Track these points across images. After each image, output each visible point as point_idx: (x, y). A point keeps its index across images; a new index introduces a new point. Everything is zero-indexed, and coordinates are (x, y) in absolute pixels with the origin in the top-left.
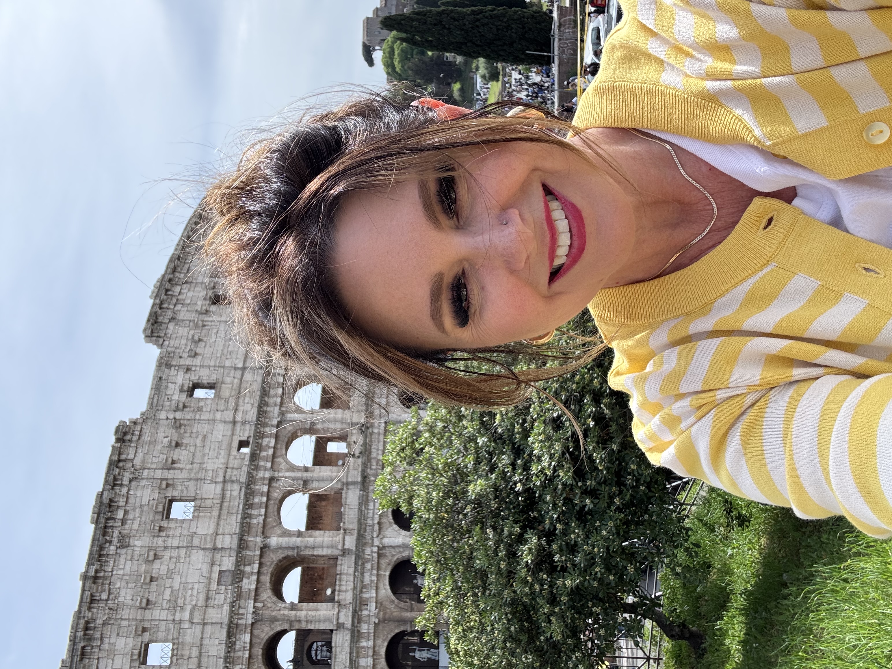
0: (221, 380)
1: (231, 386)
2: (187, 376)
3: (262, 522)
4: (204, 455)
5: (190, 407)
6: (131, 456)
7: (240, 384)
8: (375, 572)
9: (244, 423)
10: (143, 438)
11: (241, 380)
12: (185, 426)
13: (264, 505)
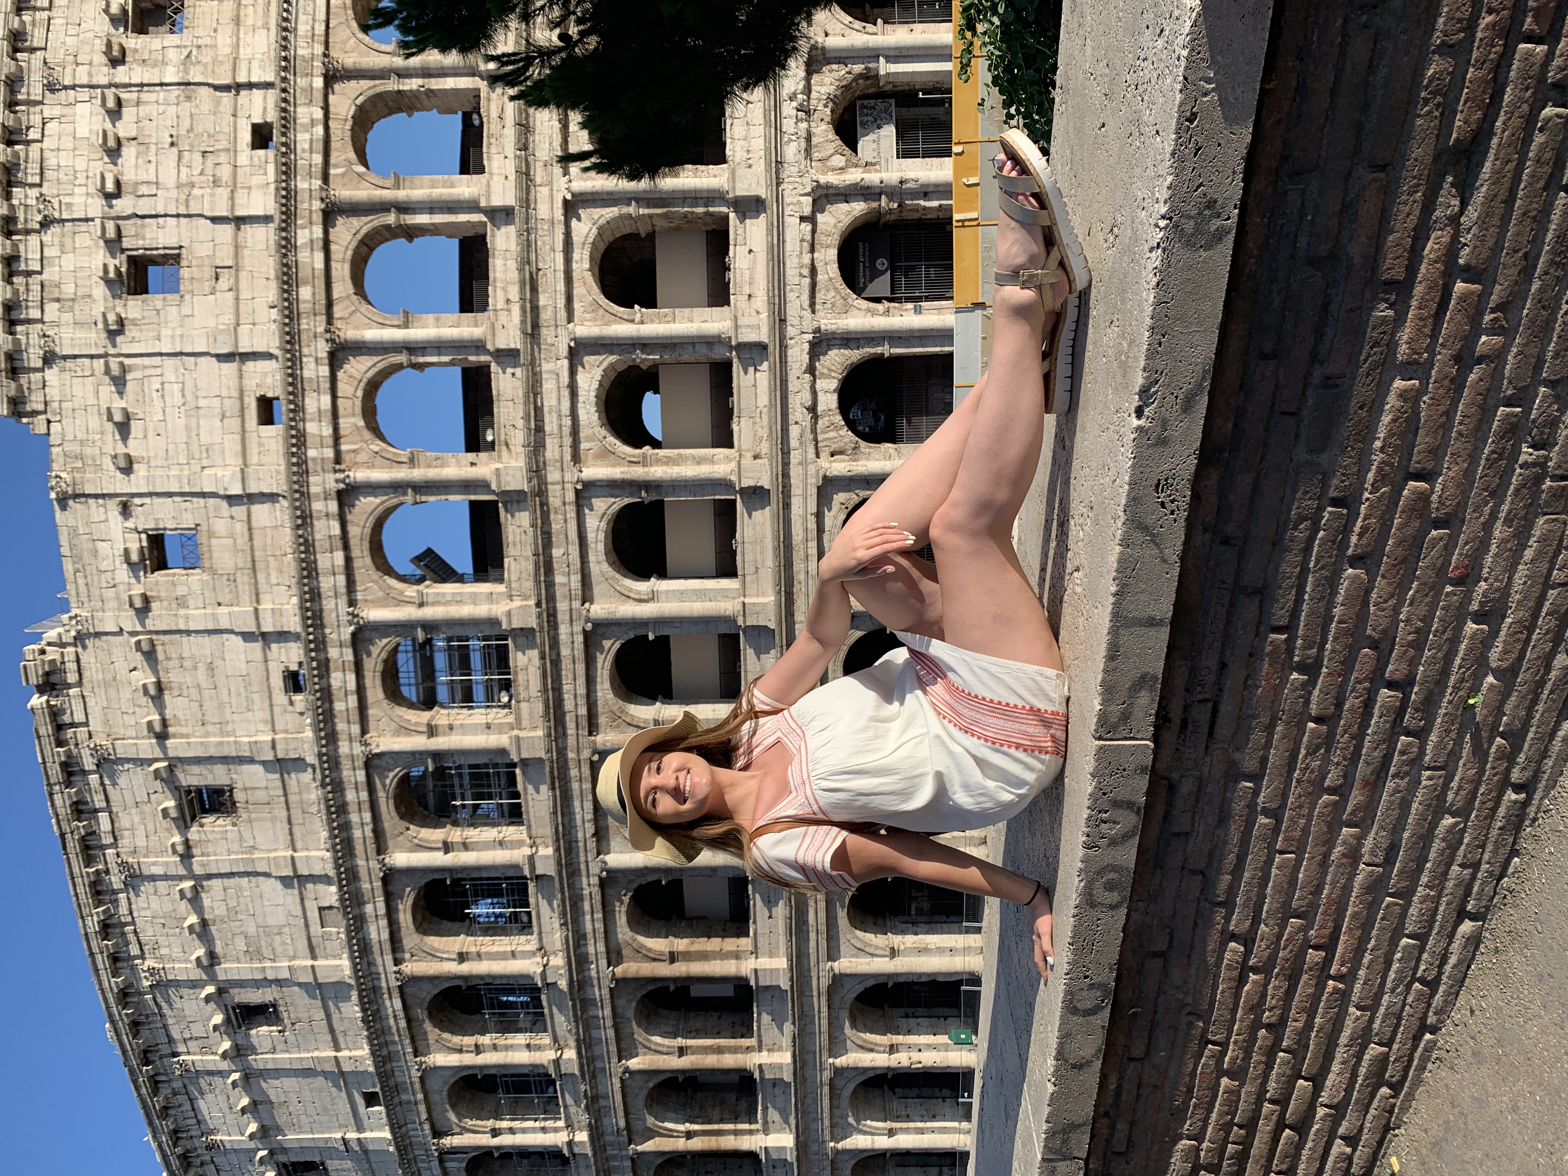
0: (204, 528)
1: (231, 541)
2: (130, 519)
3: (369, 834)
4: (221, 706)
5: (159, 598)
6: (79, 717)
7: (251, 539)
8: (599, 916)
10: (86, 675)
11: (250, 529)
13: (366, 806)
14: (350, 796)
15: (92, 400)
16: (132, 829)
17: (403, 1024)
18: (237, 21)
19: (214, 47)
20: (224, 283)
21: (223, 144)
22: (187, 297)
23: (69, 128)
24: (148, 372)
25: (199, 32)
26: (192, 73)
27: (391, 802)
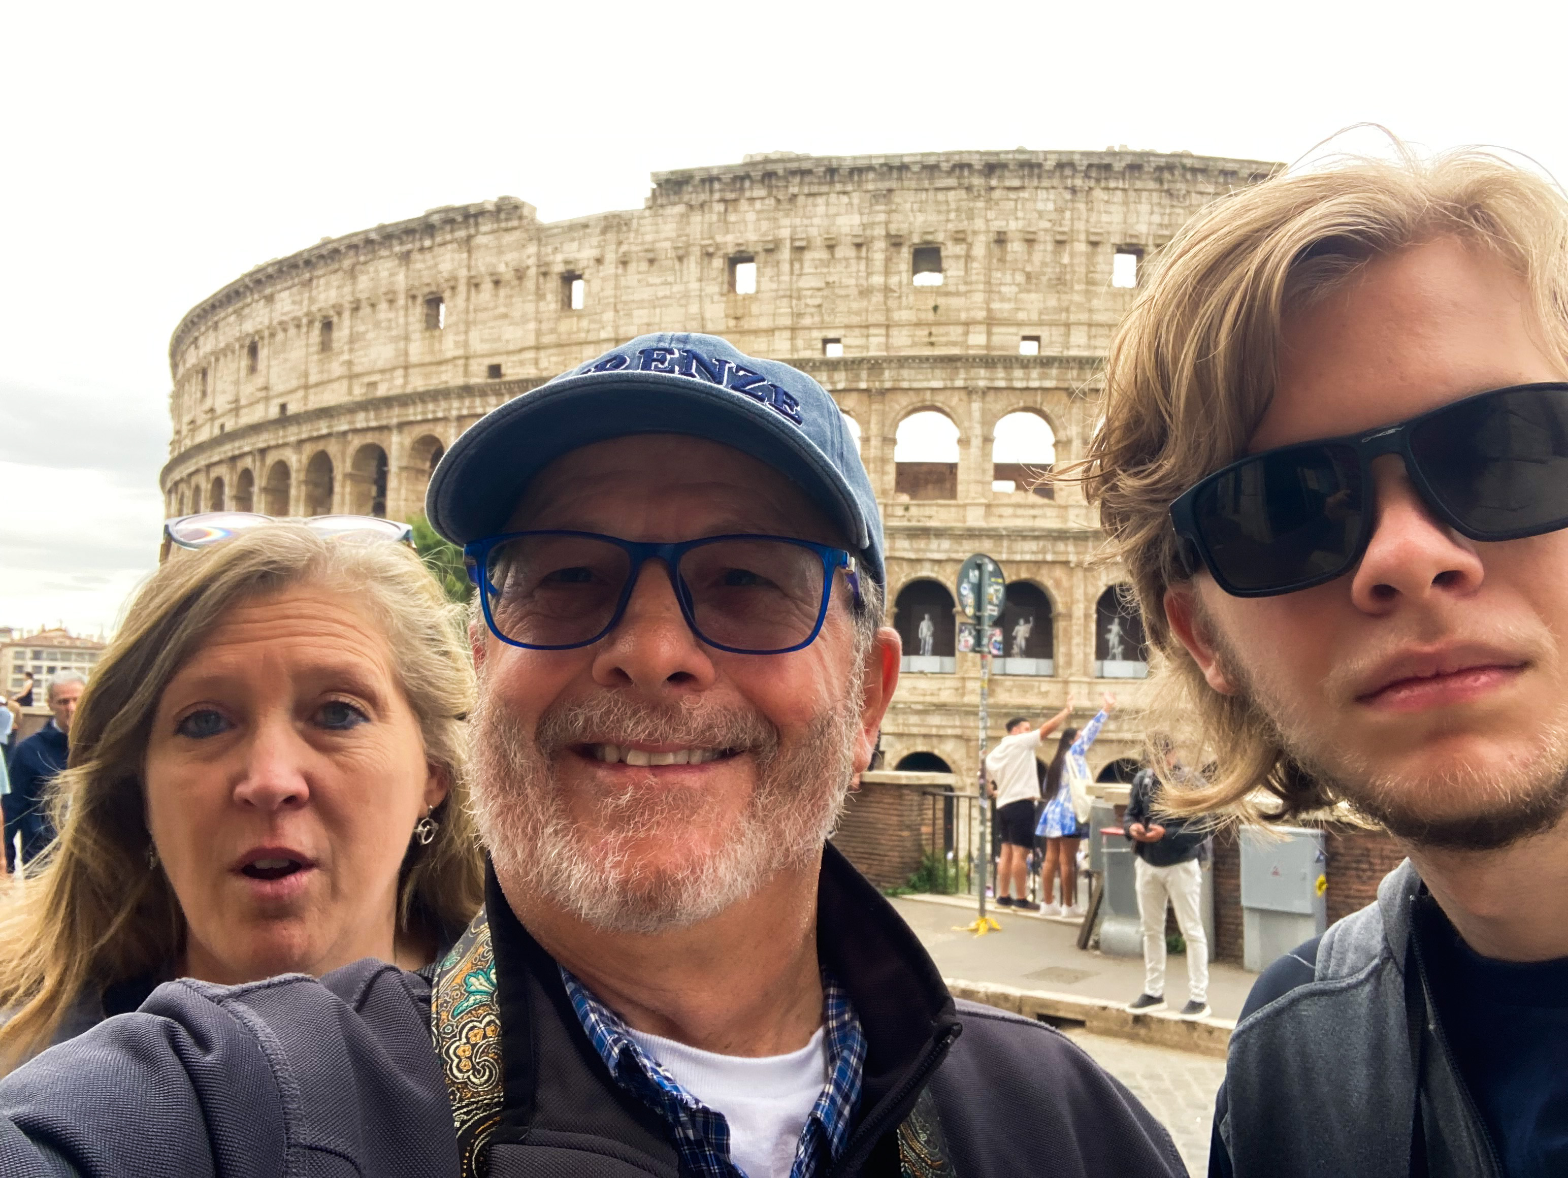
1: (575, 329)
2: (592, 263)
3: (409, 418)
4: (484, 322)
6: (483, 229)
9: (522, 363)
11: (581, 344)
12: (520, 285)
13: (424, 417)
14: (431, 406)
15: (663, 236)
16: (424, 261)
17: (315, 434)
18: (918, 324)
19: (900, 308)
20: (732, 323)
21: (827, 318)
22: (724, 299)
23: (843, 210)
24: (678, 273)
25: (911, 298)
26: (878, 294)
27: (426, 433)
